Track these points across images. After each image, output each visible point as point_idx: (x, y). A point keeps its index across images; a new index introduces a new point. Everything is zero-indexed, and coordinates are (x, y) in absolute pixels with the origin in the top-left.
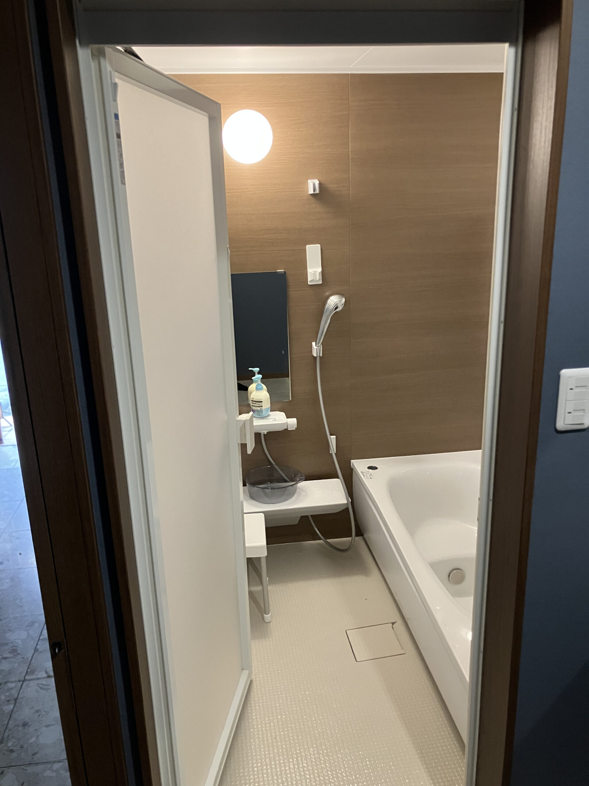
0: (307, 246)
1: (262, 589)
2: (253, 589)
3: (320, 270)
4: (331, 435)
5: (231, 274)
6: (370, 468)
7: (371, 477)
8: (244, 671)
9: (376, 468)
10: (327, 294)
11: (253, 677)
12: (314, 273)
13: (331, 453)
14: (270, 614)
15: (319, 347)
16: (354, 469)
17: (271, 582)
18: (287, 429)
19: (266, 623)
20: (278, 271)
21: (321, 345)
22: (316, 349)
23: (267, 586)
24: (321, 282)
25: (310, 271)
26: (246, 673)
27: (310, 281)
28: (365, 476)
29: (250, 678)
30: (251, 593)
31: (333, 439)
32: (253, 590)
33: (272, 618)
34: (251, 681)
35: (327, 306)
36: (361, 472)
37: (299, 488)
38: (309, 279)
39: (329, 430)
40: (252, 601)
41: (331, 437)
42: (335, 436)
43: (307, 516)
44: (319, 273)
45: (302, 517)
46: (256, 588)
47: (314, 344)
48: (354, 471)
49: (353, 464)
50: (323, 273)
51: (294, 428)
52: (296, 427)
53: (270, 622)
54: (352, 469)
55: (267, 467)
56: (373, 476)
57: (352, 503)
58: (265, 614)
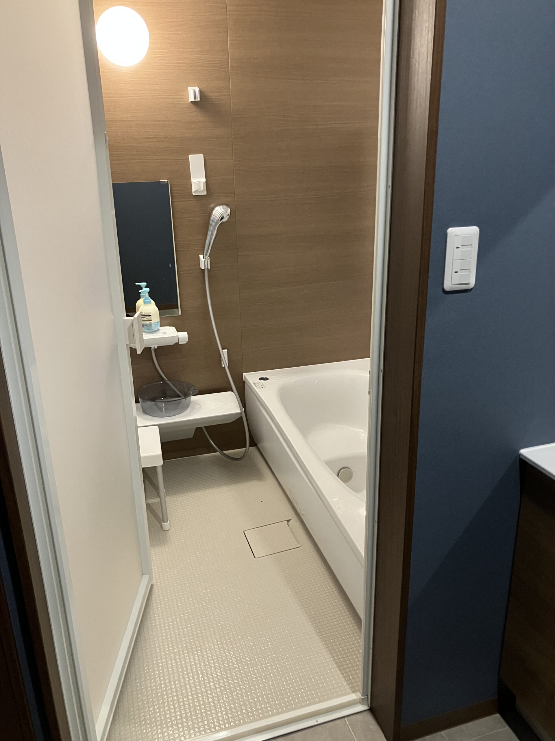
0: (190, 156)
1: (160, 501)
2: (150, 501)
3: (204, 180)
4: (223, 349)
5: (113, 184)
6: (261, 379)
7: (263, 387)
8: (144, 576)
9: (267, 379)
10: (212, 205)
11: (154, 582)
12: (198, 183)
13: (223, 366)
14: (168, 522)
15: (207, 259)
16: (246, 381)
17: (168, 494)
18: (178, 343)
19: (165, 531)
20: (161, 181)
21: (209, 257)
22: (204, 262)
23: (165, 497)
24: (205, 193)
25: (194, 181)
26: (146, 578)
27: (194, 192)
28: (257, 386)
29: (150, 582)
30: (148, 506)
31: (224, 353)
32: (150, 503)
33: (170, 526)
34: (152, 586)
35: (212, 218)
36: (253, 383)
37: (193, 402)
38: (194, 189)
39: (221, 344)
40: (149, 512)
41: (223, 350)
42: (226, 350)
43: (201, 428)
44: (203, 183)
45: (197, 428)
46: (154, 501)
47: (201, 256)
48: (246, 383)
49: (245, 377)
50: (207, 183)
51: (185, 342)
52: (187, 340)
53: (169, 530)
54: (244, 382)
55: (159, 383)
56: (264, 386)
57: (245, 412)
58: (163, 522)
